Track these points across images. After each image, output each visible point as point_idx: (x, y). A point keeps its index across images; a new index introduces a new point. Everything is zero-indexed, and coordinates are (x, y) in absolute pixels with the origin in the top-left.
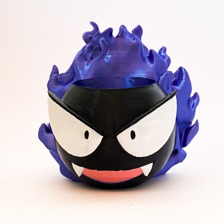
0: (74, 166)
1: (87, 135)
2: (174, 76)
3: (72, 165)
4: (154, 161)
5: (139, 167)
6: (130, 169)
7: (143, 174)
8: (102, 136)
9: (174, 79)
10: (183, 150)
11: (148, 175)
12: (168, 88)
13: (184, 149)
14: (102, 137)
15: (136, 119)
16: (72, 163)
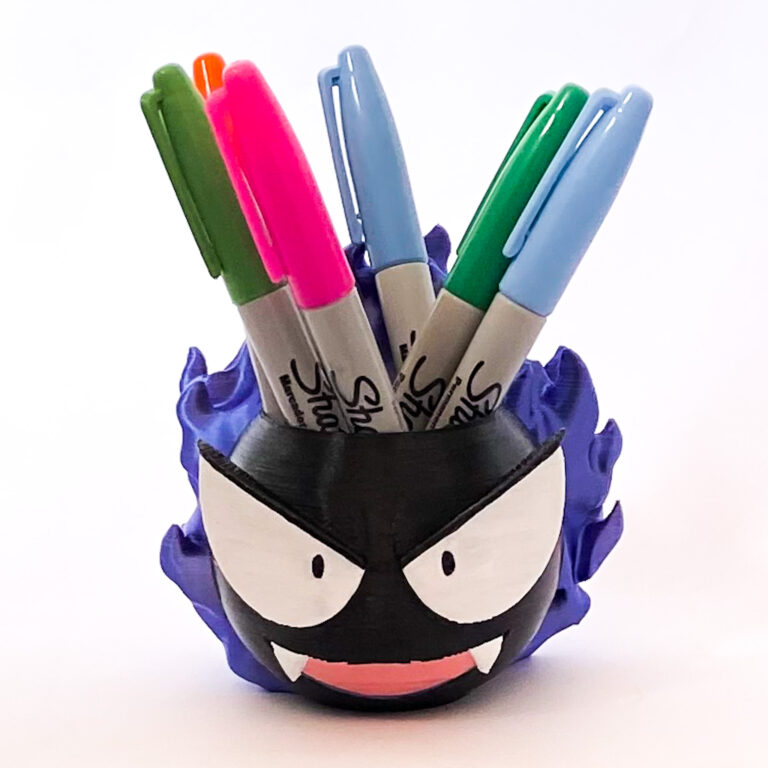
0: (279, 652)
1: (318, 567)
2: (545, 373)
3: (272, 649)
4: (506, 630)
5: (466, 650)
6: (441, 657)
7: (475, 669)
8: (363, 568)
9: (548, 385)
10: (581, 589)
11: (491, 670)
12: (532, 413)
13: (583, 585)
14: (362, 572)
15: (456, 519)
16: (272, 643)
